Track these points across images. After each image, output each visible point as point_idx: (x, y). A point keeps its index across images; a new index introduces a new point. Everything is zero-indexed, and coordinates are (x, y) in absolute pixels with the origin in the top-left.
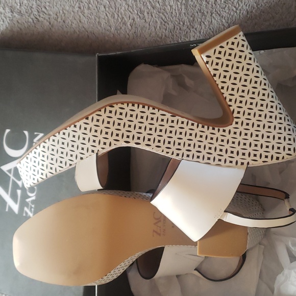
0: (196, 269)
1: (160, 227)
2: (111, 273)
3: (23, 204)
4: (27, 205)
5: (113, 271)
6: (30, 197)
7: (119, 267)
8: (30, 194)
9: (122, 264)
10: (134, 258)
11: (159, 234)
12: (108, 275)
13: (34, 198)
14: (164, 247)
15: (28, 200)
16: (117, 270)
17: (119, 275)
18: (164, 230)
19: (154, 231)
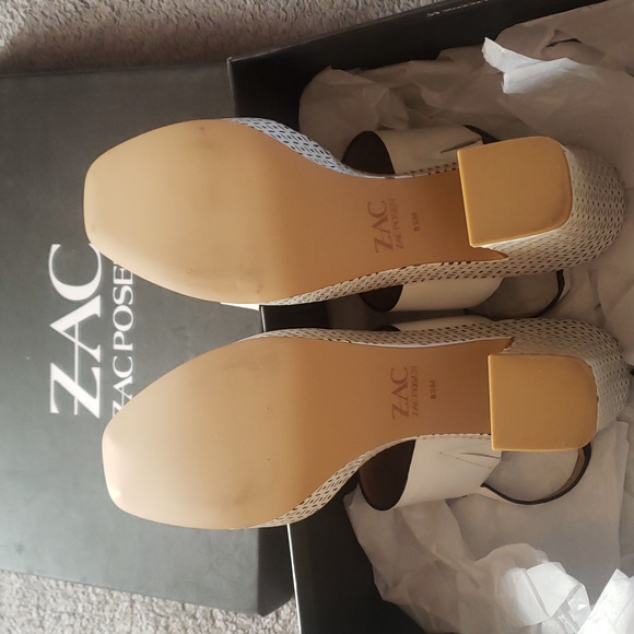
0: (483, 485)
1: (406, 399)
2: (312, 498)
3: (109, 396)
4: (117, 396)
5: (315, 493)
6: (122, 379)
7: (327, 484)
8: (120, 374)
9: (334, 478)
10: (355, 465)
11: (406, 414)
12: (306, 501)
13: (130, 381)
14: (414, 441)
15: (117, 387)
16: (322, 492)
17: (327, 501)
18: (416, 404)
19: (394, 407)
